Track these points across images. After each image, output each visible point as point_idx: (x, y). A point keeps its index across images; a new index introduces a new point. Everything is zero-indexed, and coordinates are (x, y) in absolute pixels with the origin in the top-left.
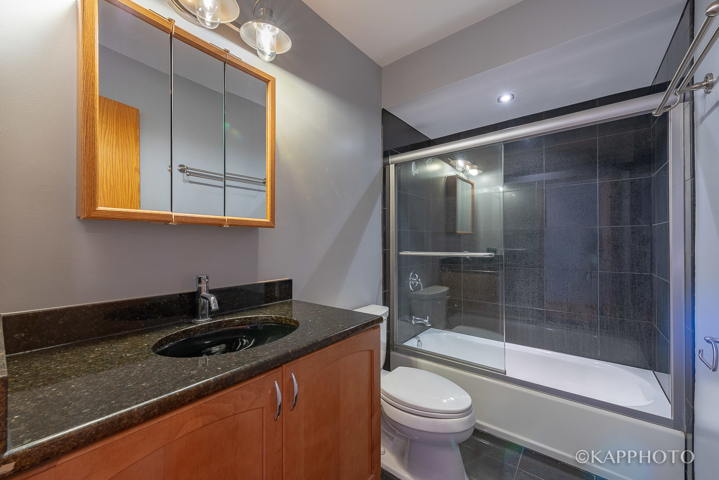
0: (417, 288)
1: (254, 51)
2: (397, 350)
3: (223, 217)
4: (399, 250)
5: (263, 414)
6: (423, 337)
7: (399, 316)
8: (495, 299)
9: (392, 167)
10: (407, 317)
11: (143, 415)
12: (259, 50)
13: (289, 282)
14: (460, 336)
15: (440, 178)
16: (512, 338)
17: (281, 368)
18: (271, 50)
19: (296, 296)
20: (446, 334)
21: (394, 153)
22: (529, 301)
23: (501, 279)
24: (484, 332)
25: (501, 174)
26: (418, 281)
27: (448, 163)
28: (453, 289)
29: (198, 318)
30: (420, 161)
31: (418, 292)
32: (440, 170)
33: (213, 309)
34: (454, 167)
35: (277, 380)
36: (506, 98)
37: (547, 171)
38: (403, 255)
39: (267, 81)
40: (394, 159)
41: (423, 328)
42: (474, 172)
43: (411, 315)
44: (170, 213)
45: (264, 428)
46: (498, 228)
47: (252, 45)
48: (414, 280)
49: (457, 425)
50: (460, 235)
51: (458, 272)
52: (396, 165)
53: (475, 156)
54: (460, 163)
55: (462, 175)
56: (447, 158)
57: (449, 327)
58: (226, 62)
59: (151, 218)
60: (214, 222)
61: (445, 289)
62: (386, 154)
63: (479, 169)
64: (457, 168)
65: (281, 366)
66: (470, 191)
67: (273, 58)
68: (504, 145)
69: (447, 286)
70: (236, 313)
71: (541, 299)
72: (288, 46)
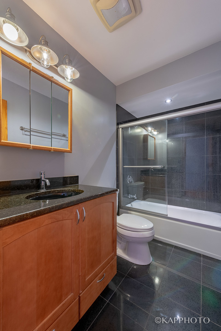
0: (131, 182)
1: (64, 78)
2: (122, 208)
3: (51, 147)
4: (123, 165)
5: (72, 222)
6: (133, 203)
7: (123, 194)
8: (164, 187)
9: (120, 129)
10: (126, 195)
11: (31, 215)
12: (66, 77)
13: (78, 177)
14: (149, 203)
15: (141, 135)
16: (170, 203)
17: (79, 205)
18: (71, 77)
19: (80, 183)
20: (143, 202)
21: (121, 123)
22: (177, 187)
23: (166, 178)
24: (159, 201)
25: (166, 134)
26: (131, 179)
27: (144, 129)
28: (146, 183)
29: (41, 189)
30: (132, 127)
31: (131, 184)
32: (141, 132)
33: (48, 185)
34: (147, 130)
35: (78, 209)
36: (168, 101)
37: (185, 132)
38: (125, 167)
39: (69, 91)
40: (121, 126)
41: (134, 200)
42: (155, 133)
43: (128, 194)
44: (30, 144)
45: (73, 227)
46: (165, 156)
47: (62, 75)
48: (130, 179)
49: (147, 234)
50: (149, 160)
51: (148, 176)
52: (122, 129)
53: (155, 125)
54: (150, 129)
55: (150, 134)
56: (144, 126)
57: (144, 199)
58: (52, 81)
59: (23, 146)
60: (47, 149)
61: (143, 183)
62: (118, 124)
63: (157, 132)
64: (148, 131)
65: (78, 204)
66: (154, 141)
67: (72, 81)
68: (168, 120)
69: (144, 182)
70: (56, 188)
71: (183, 186)
72: (78, 76)
